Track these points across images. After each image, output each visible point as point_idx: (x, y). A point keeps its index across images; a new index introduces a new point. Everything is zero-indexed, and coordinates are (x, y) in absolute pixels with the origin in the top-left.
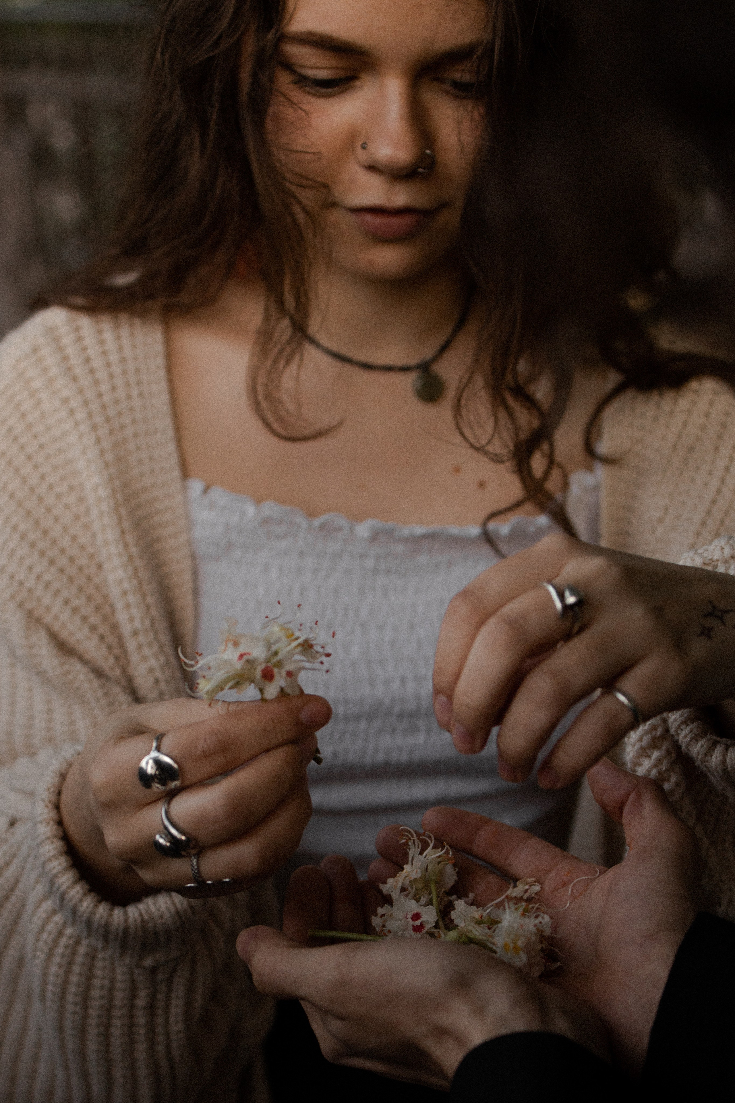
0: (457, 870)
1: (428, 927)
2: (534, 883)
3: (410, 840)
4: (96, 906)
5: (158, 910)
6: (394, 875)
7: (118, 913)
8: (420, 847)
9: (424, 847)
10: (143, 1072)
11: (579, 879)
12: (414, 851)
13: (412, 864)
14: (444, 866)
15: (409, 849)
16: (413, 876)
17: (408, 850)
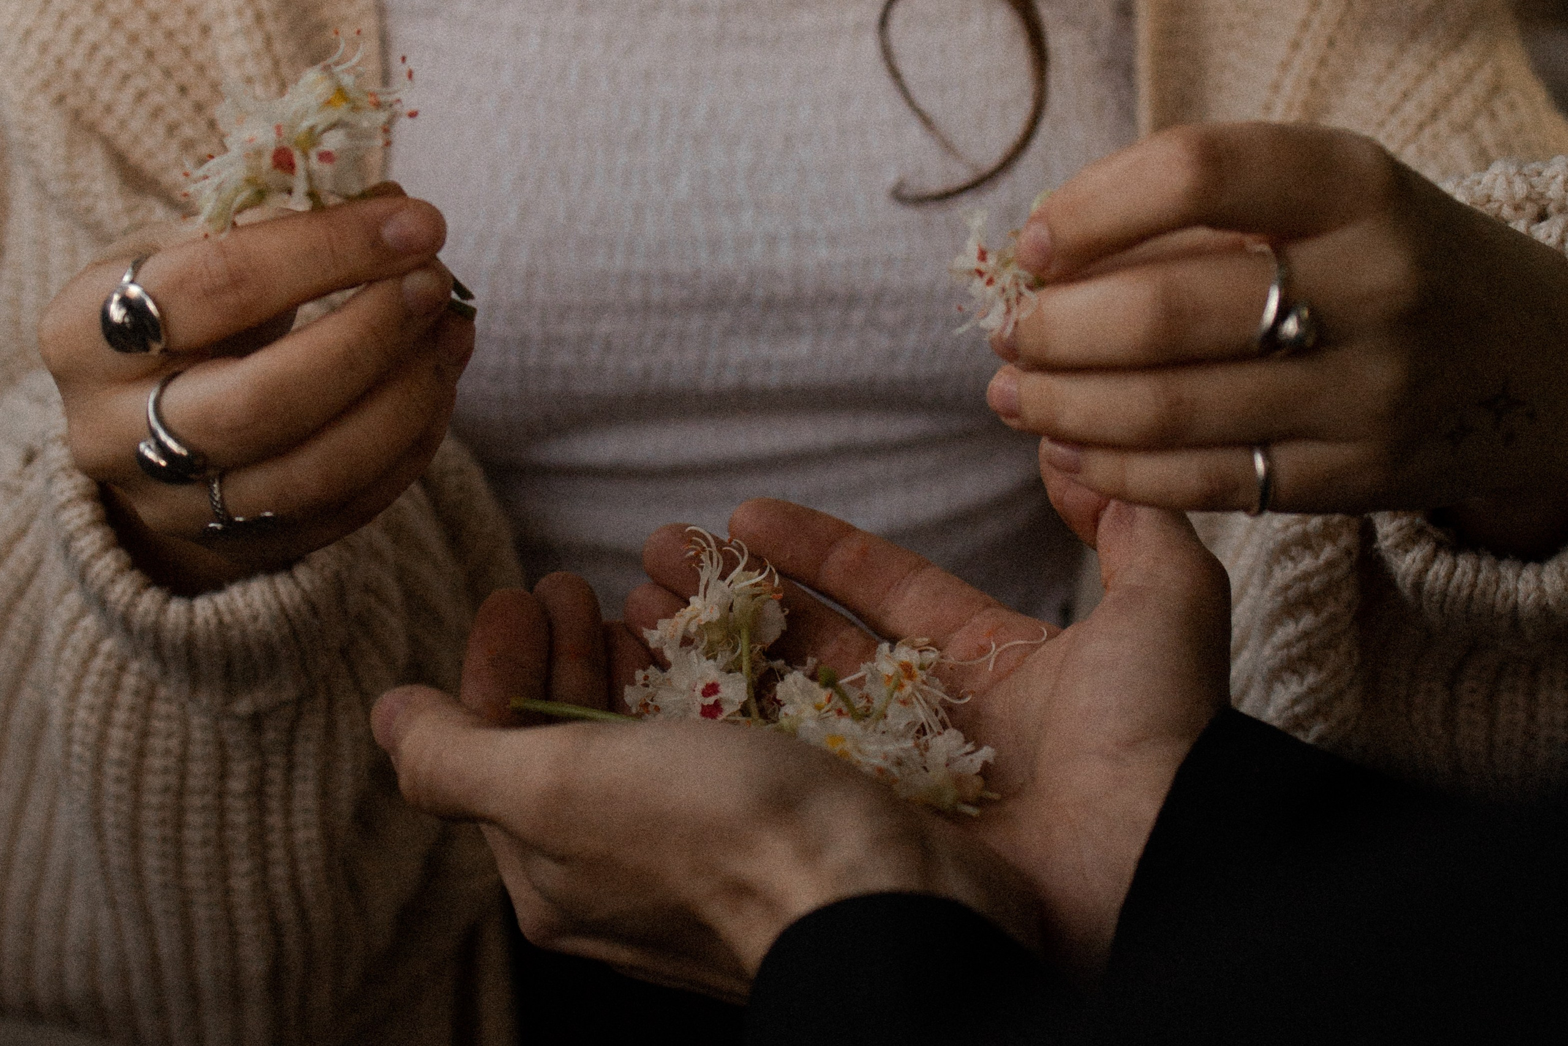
0: (787, 612)
1: (728, 710)
2: (928, 647)
3: (705, 551)
4: (138, 593)
5: (249, 605)
6: (669, 614)
7: (176, 608)
8: (721, 565)
9: (730, 564)
10: (246, 914)
11: (1010, 644)
12: (709, 572)
13: (705, 597)
14: (764, 602)
15: (702, 567)
16: (704, 618)
17: (700, 570)
